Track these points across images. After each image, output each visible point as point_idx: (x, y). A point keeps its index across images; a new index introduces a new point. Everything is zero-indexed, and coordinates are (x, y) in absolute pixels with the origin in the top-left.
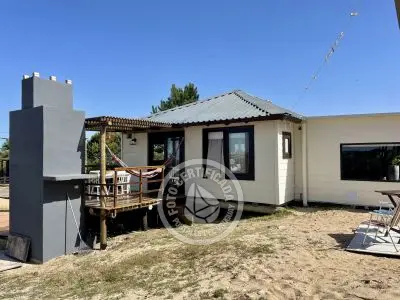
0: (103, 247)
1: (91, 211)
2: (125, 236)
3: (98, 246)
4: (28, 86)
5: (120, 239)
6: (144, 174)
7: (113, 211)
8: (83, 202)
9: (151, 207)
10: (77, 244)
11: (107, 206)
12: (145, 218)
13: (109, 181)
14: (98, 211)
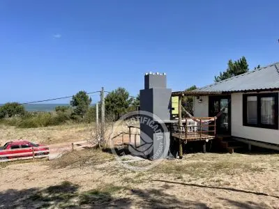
0: (181, 158)
1: (175, 139)
2: (193, 154)
3: (178, 157)
4: (147, 78)
5: (190, 155)
6: (203, 121)
7: (185, 140)
8: (171, 134)
9: (207, 140)
10: (168, 155)
11: (182, 137)
12: (204, 146)
13: (185, 124)
14: (178, 139)
